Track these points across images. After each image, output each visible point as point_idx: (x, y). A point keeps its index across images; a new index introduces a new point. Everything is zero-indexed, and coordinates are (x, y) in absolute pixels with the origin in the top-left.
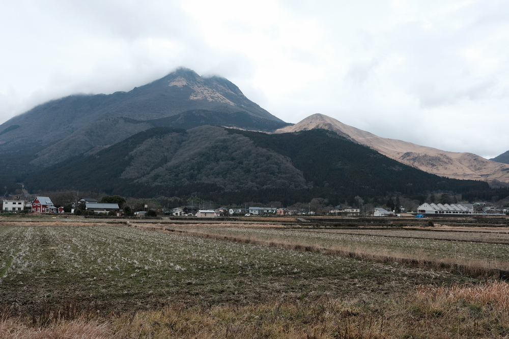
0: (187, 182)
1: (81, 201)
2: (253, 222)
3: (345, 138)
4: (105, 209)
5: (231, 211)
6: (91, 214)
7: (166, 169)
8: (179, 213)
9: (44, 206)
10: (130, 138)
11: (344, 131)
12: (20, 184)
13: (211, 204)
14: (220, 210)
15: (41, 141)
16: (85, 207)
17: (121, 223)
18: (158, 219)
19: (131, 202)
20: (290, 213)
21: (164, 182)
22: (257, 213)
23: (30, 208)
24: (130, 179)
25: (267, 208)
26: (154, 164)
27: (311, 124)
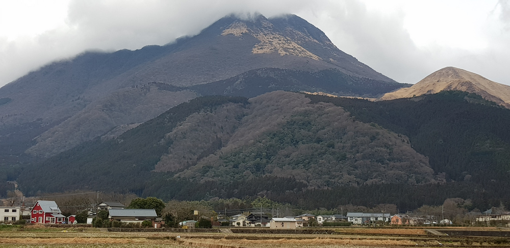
0: (252, 176)
1: (100, 207)
2: (365, 237)
3: (494, 103)
4: (136, 217)
5: (320, 220)
6: (117, 225)
7: (221, 157)
8: (241, 222)
9: (48, 214)
10: (168, 112)
11: (493, 92)
12: (12, 182)
13: (287, 209)
14: (304, 218)
15: (41, 119)
16: (108, 214)
17: (168, 238)
18: (213, 231)
19: (172, 207)
20: (412, 222)
21: (218, 176)
22: (360, 221)
23: (28, 217)
24: (168, 172)
25: (375, 215)
26: (202, 150)
27: (440, 83)
